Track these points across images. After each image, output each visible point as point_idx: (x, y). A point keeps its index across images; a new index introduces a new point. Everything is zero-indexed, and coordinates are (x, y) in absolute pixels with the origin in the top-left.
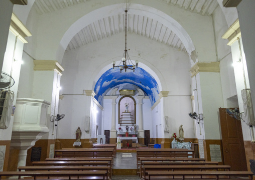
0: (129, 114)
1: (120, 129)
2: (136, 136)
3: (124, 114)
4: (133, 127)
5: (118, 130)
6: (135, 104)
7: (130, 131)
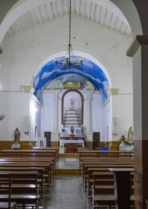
0: (75, 112)
1: (63, 130)
2: (83, 139)
3: (68, 112)
4: (80, 129)
5: (61, 132)
6: (83, 100)
7: (75, 133)
